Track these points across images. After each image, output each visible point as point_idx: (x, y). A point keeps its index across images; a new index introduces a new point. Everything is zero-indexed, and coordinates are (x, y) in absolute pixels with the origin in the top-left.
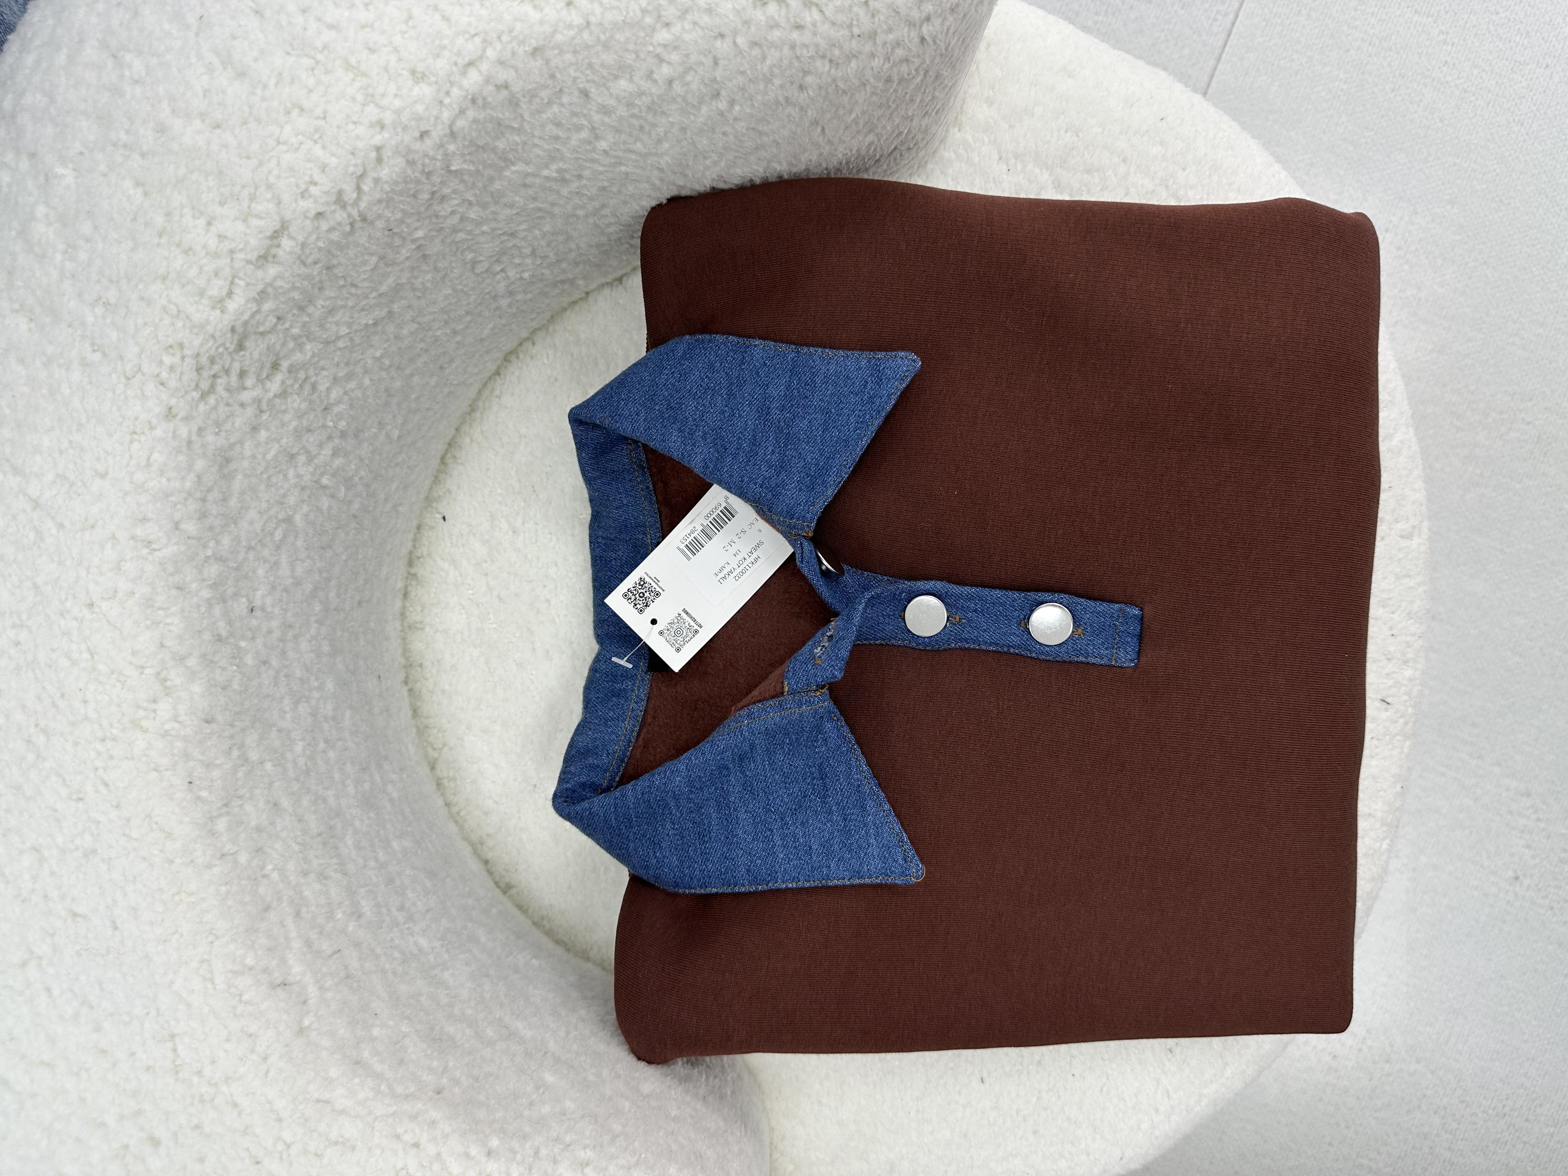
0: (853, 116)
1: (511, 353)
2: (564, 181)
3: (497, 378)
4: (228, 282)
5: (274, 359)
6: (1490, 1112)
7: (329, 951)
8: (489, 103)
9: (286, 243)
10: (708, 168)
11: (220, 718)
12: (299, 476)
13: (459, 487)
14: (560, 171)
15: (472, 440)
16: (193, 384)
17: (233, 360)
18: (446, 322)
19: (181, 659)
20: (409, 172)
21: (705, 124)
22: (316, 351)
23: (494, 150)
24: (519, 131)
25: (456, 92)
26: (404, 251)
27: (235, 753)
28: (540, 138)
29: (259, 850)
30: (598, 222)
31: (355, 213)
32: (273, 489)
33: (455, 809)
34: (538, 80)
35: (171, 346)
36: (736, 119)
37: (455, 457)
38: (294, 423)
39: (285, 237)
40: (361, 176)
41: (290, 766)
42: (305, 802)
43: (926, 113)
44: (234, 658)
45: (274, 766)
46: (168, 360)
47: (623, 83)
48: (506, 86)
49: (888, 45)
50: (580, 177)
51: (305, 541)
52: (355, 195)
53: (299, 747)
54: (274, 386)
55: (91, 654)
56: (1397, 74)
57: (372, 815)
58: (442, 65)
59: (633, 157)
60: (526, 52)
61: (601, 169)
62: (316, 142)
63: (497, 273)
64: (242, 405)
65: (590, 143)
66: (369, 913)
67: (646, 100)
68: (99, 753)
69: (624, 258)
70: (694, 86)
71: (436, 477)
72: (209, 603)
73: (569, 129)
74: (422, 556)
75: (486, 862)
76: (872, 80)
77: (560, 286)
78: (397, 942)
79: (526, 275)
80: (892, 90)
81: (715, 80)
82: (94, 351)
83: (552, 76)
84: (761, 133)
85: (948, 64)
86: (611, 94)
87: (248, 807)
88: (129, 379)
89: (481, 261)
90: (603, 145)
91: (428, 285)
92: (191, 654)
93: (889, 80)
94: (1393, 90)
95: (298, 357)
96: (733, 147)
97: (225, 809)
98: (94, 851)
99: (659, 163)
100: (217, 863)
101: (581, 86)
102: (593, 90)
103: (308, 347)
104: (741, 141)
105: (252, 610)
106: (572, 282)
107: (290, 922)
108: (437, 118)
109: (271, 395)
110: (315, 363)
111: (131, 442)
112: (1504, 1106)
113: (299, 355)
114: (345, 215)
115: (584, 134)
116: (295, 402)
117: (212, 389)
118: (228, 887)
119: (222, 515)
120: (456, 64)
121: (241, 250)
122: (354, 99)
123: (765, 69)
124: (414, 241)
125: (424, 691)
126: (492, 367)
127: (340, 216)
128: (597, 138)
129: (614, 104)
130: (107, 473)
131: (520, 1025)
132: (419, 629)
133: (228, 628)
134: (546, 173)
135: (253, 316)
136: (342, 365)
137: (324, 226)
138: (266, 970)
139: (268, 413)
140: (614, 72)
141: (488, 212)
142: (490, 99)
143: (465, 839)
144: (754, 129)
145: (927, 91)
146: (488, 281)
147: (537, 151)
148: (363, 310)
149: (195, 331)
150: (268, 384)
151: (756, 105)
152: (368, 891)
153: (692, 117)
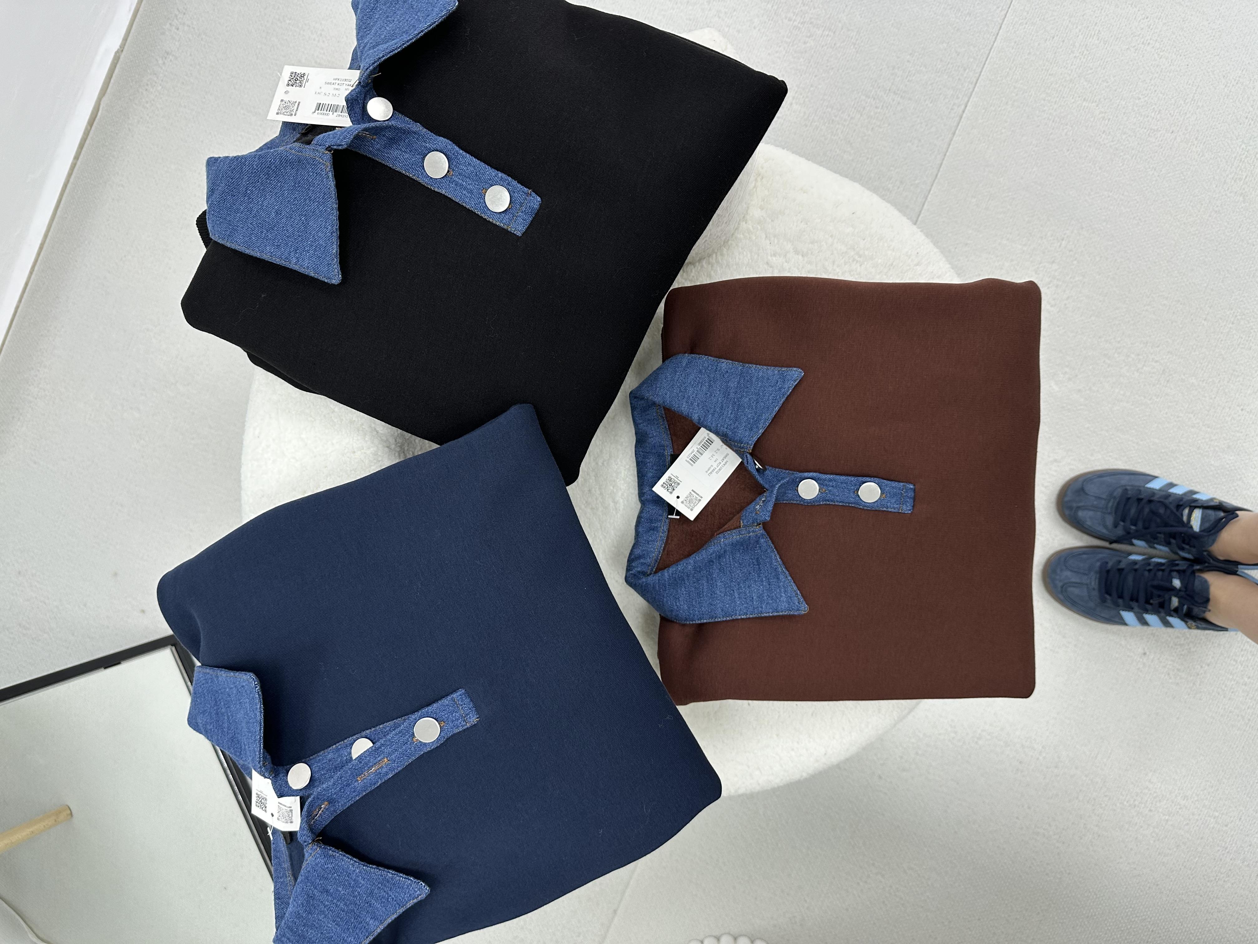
6: (1125, 803)
56: (1071, 140)
94: (1068, 150)
112: (1135, 800)
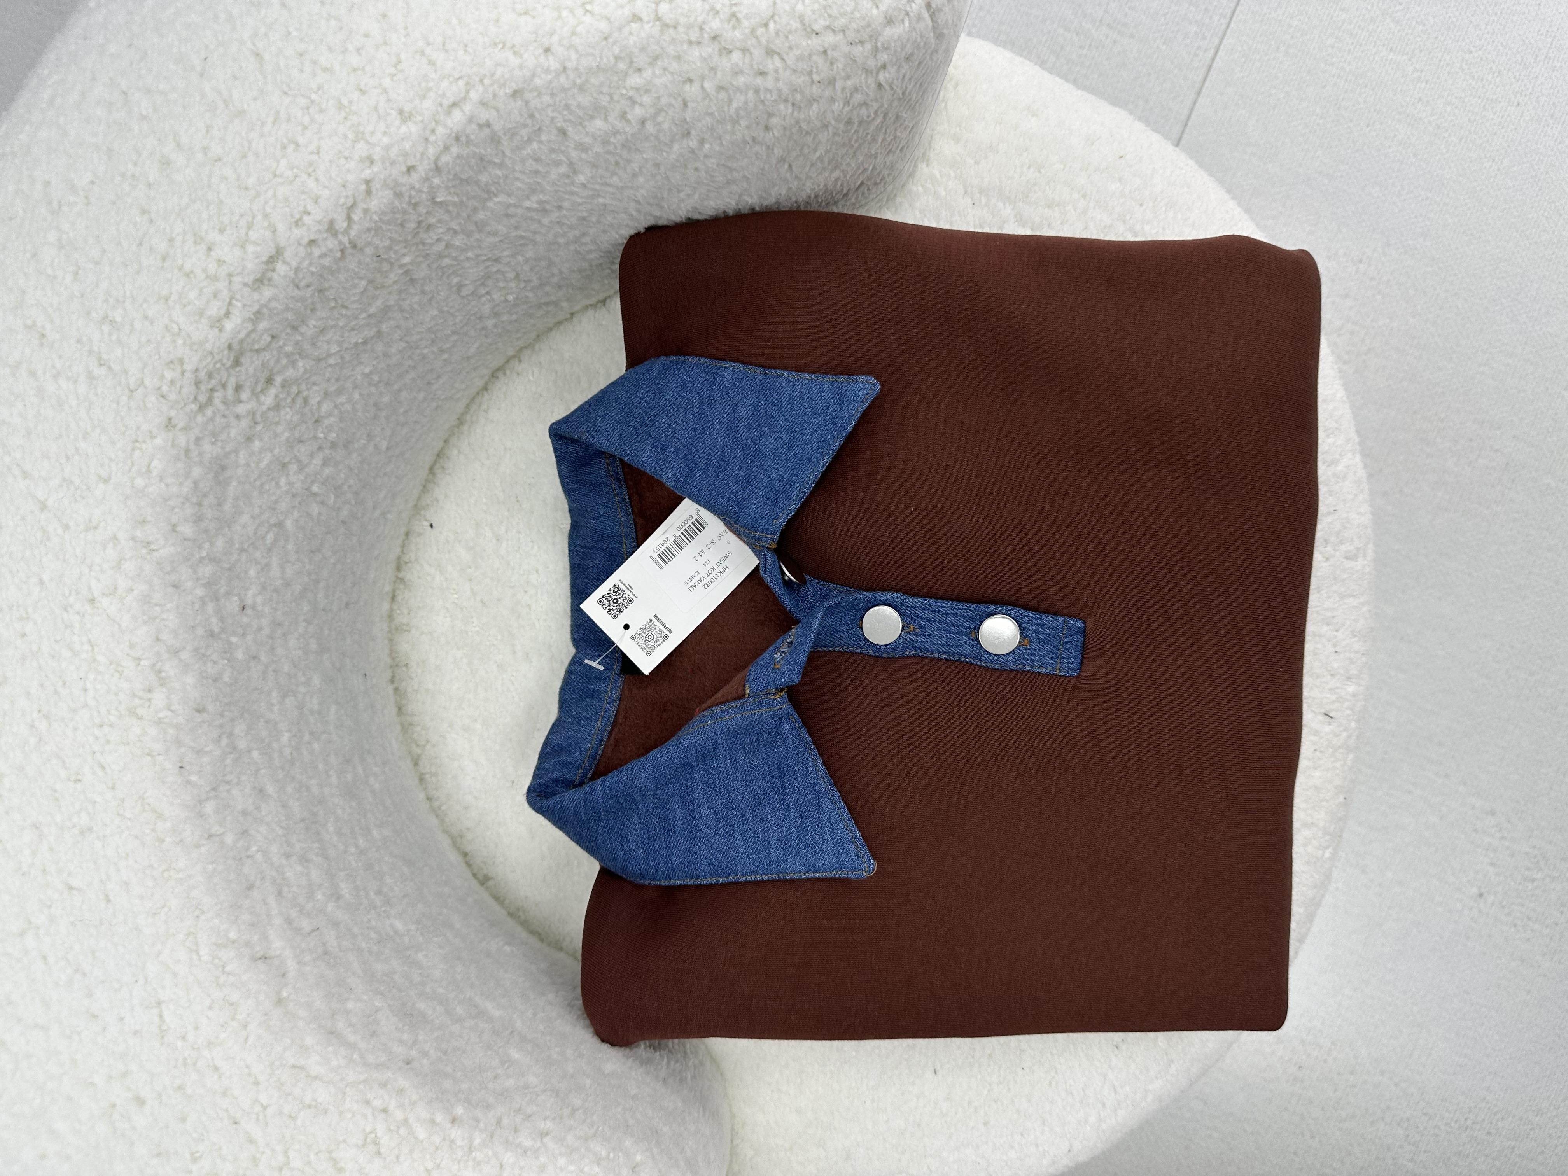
0: (818, 154)
1: (498, 369)
2: (545, 211)
3: (485, 393)
4: (226, 303)
5: (268, 375)
7: (308, 929)
8: (472, 141)
9: (281, 268)
10: (683, 200)
11: (210, 708)
12: (290, 484)
13: (446, 496)
14: (540, 202)
15: (459, 452)
16: (192, 397)
17: (229, 375)
18: (433, 341)
19: (175, 652)
20: (397, 203)
21: (677, 161)
22: (308, 367)
23: (477, 183)
24: (501, 166)
25: (441, 130)
26: (392, 276)
27: (224, 741)
28: (521, 172)
29: (245, 833)
30: (578, 249)
31: (345, 240)
32: (265, 496)
33: (436, 804)
34: (518, 119)
35: (172, 362)
36: (706, 156)
37: (443, 468)
38: (287, 434)
39: (280, 262)
40: (352, 206)
41: (276, 755)
42: (289, 790)
43: (890, 151)
44: (225, 652)
45: (260, 754)
46: (168, 375)
47: (599, 123)
48: (488, 125)
49: (847, 90)
50: (560, 208)
51: (296, 545)
52: (345, 225)
53: (285, 738)
54: (268, 400)
55: (92, 646)
57: (354, 804)
58: (428, 105)
59: (611, 190)
60: (506, 94)
61: (580, 200)
62: (309, 175)
63: (483, 296)
64: (238, 417)
65: (568, 177)
66: (347, 896)
67: (621, 138)
68: (97, 738)
69: (606, 282)
70: (666, 126)
71: (424, 486)
72: (203, 601)
73: (548, 164)
74: (410, 562)
75: (465, 855)
76: (833, 122)
77: (544, 307)
78: (373, 923)
79: (511, 298)
80: (853, 131)
81: (685, 121)
82: (101, 365)
83: (532, 116)
84: (731, 170)
85: (907, 107)
86: (587, 133)
87: (235, 792)
88: (132, 391)
89: (466, 285)
90: (581, 178)
91: (415, 306)
92: (184, 648)
93: (849, 122)
95: (290, 373)
96: (705, 181)
97: (213, 794)
98: (90, 829)
99: (635, 196)
100: (205, 842)
101: (559, 125)
102: (570, 129)
103: (300, 364)
104: (712, 176)
105: (244, 609)
106: (556, 304)
107: (272, 900)
108: (423, 154)
109: (264, 408)
110: (307, 379)
111: (133, 449)
113: (291, 371)
114: (336, 242)
115: (563, 169)
116: (288, 414)
117: (210, 400)
118: (214, 865)
119: (216, 519)
120: (441, 105)
121: (238, 274)
122: (345, 137)
123: (732, 111)
124: (401, 266)
125: (410, 690)
126: (479, 383)
127: (332, 243)
128: (575, 172)
129: (590, 142)
130: (110, 478)
131: (489, 1006)
132: (406, 631)
133: (220, 624)
134: (527, 204)
135: (248, 335)
136: (333, 381)
137: (317, 252)
138: (247, 944)
139: (261, 425)
140: (590, 113)
141: (472, 239)
142: (473, 137)
143: (446, 832)
144: (723, 165)
145: (888, 131)
146: (473, 303)
147: (518, 184)
148: (353, 329)
149: (195, 347)
150: (262, 398)
151: (724, 143)
152: (348, 874)
153: (665, 154)
